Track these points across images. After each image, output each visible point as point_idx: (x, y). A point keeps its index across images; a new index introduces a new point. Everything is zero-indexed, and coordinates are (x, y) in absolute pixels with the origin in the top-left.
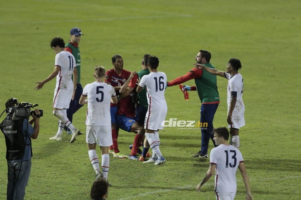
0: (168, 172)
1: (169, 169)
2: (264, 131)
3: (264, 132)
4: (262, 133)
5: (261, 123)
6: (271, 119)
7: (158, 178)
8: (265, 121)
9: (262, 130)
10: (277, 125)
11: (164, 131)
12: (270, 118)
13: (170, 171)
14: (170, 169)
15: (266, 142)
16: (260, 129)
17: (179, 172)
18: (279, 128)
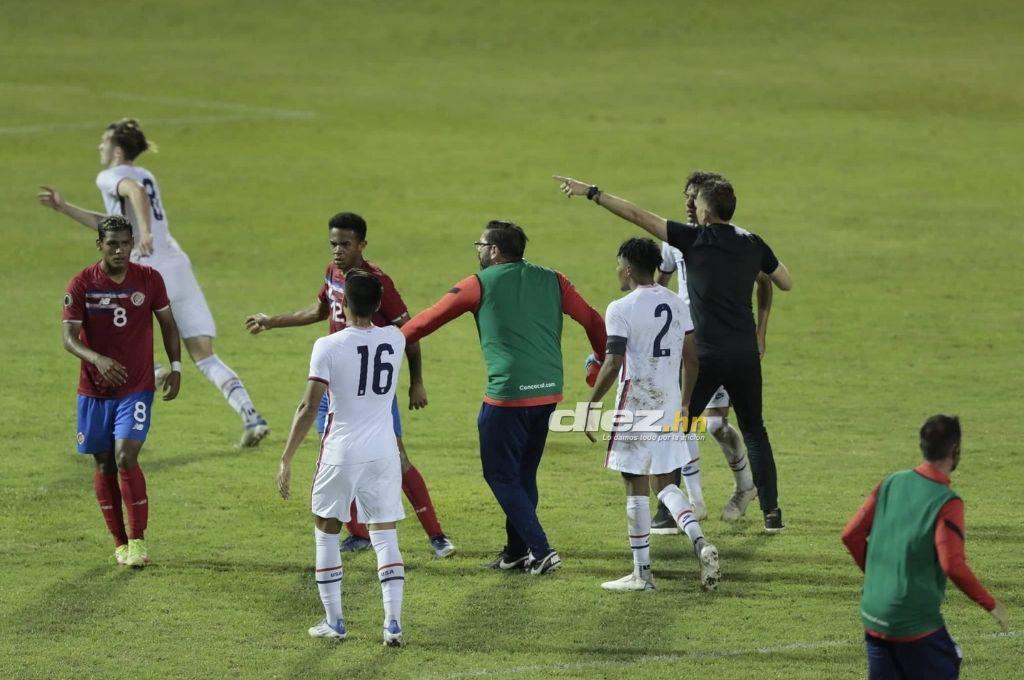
0: (240, 648)
1: (241, 639)
2: (563, 504)
3: (565, 507)
4: (555, 510)
5: (552, 475)
6: (587, 464)
7: (205, 670)
8: (568, 469)
9: (559, 501)
10: (607, 482)
11: (224, 509)
12: (584, 459)
13: (247, 645)
14: (245, 638)
15: (573, 542)
16: (550, 498)
17: (275, 647)
18: (613, 494)
